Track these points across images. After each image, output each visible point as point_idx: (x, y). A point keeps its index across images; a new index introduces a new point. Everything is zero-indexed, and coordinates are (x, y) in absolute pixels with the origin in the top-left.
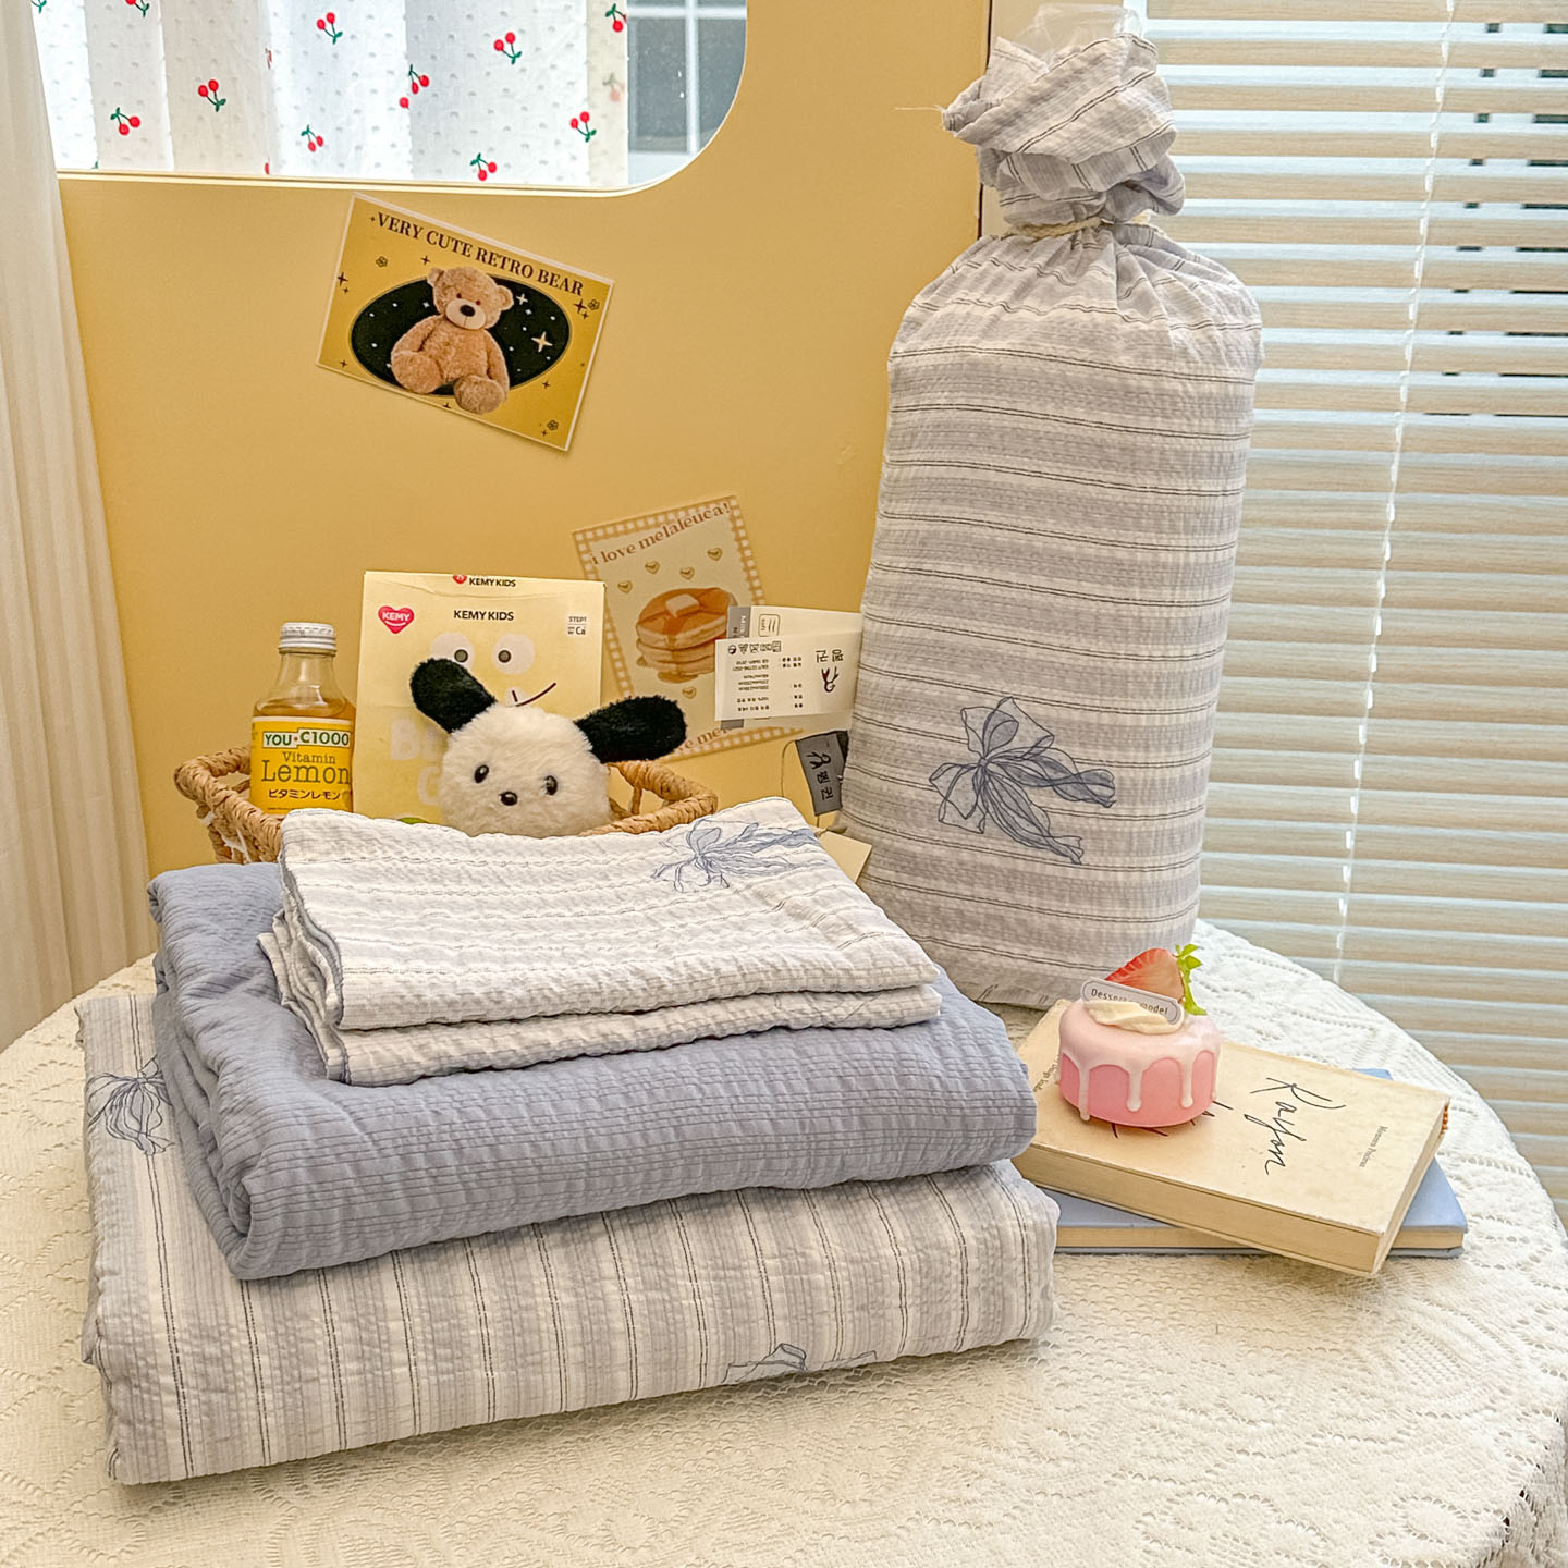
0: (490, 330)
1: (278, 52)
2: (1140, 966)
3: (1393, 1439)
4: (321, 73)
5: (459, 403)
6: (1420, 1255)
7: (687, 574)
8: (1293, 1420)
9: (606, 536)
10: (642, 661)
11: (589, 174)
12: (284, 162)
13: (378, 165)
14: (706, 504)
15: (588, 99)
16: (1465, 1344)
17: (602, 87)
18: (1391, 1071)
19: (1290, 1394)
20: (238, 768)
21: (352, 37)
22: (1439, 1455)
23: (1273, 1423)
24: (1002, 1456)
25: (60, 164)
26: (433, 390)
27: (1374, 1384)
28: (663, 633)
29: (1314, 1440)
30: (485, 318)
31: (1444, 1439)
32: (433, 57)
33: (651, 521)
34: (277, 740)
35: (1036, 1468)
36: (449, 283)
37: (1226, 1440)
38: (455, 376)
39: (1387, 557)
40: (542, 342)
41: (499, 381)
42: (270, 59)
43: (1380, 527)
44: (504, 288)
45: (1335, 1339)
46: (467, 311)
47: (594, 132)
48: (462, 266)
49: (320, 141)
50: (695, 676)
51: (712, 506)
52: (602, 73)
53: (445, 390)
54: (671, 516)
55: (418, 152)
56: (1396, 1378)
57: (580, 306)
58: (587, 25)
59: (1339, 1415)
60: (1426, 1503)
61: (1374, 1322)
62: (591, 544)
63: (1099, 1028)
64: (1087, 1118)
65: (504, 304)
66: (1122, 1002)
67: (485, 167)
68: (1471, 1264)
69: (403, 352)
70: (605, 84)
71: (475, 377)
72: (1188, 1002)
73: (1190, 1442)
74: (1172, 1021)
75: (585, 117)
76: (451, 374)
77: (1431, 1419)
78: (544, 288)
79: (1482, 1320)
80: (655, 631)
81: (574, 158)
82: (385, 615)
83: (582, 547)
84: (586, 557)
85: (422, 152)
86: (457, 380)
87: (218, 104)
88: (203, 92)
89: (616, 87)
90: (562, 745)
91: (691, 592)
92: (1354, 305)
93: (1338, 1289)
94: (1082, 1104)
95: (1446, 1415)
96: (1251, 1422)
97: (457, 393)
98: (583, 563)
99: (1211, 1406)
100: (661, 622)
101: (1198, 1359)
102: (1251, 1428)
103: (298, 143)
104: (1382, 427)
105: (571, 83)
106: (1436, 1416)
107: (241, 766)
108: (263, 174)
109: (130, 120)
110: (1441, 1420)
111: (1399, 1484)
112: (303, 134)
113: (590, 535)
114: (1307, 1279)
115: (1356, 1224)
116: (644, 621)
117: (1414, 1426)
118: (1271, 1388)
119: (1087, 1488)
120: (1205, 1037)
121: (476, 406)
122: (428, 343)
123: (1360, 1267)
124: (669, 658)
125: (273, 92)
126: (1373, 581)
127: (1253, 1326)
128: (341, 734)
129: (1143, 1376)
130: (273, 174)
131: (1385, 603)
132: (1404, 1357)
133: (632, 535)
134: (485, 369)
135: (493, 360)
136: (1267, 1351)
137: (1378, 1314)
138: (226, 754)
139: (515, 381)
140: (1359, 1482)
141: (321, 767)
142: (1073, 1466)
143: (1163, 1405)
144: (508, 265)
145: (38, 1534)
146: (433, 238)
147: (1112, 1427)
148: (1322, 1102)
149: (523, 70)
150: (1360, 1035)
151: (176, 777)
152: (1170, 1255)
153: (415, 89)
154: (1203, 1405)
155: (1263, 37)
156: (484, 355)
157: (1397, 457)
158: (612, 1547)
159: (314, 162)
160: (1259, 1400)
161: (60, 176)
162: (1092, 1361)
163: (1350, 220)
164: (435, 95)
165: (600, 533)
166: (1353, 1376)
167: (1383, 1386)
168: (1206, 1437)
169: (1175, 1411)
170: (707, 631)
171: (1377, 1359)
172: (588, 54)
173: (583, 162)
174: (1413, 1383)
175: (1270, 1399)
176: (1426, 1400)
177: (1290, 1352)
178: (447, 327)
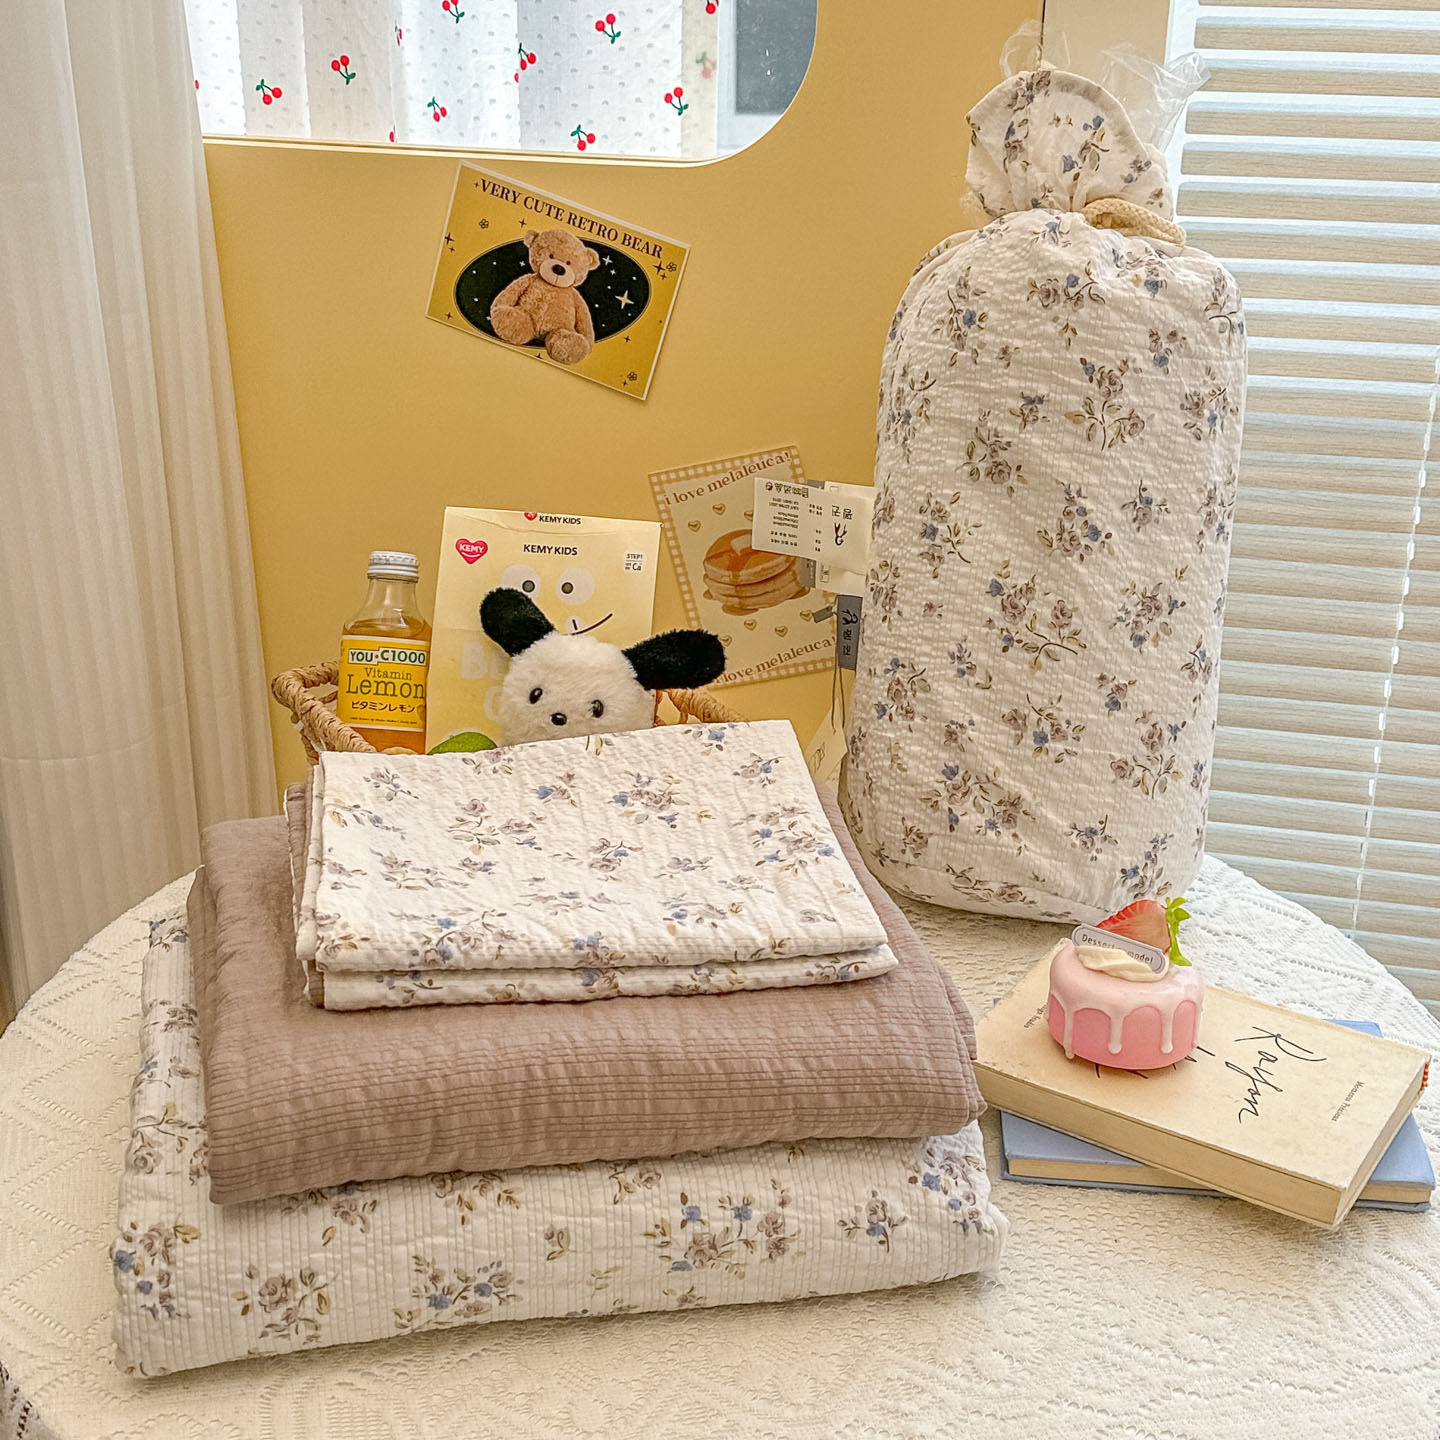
0: (577, 288)
1: (408, 30)
2: (1130, 916)
3: (1329, 1389)
4: (445, 50)
5: (550, 354)
6: (1387, 1207)
7: (751, 514)
8: (1234, 1363)
9: (678, 479)
10: (708, 594)
11: (680, 145)
12: (410, 132)
13: (493, 135)
14: (769, 452)
15: (682, 75)
16: (1416, 1301)
17: (694, 63)
18: (1382, 1024)
19: (1236, 1337)
20: (329, 680)
21: (473, 17)
22: (1371, 1408)
23: (1214, 1364)
24: (947, 1375)
25: (205, 131)
26: (526, 341)
27: (1320, 1333)
28: (728, 569)
29: (1252, 1384)
30: (574, 276)
31: (1378, 1393)
32: (540, 36)
33: (719, 467)
34: (360, 657)
35: (976, 1387)
36: (542, 244)
37: (1165, 1377)
38: (546, 329)
39: (1417, 521)
40: (624, 300)
41: (585, 335)
42: (400, 36)
43: (1409, 492)
44: (592, 250)
45: (1289, 1286)
46: (558, 270)
47: (686, 107)
48: (553, 228)
49: (444, 112)
50: (756, 610)
51: (775, 455)
52: (695, 52)
53: (538, 342)
54: (737, 463)
55: (525, 124)
56: (1343, 1329)
58: (682, 7)
59: (1281, 1362)
61: (1332, 1271)
63: (1087, 971)
64: (1072, 1057)
65: (591, 265)
66: (1110, 950)
67: (584, 138)
69: (501, 305)
70: (697, 62)
71: (564, 331)
72: (1172, 951)
73: (1130, 1375)
74: (1157, 970)
75: (679, 92)
76: (544, 327)
77: (1370, 1372)
78: (627, 251)
80: (720, 567)
81: (667, 130)
82: (462, 547)
83: (657, 489)
84: (660, 498)
85: (528, 123)
86: (548, 333)
87: (349, 78)
88: (335, 66)
89: (708, 65)
90: (610, 672)
92: (1392, 280)
93: (1301, 1237)
94: (1067, 1043)
95: (1384, 1370)
96: (1193, 1361)
97: (548, 344)
98: (657, 503)
99: (1155, 1342)
100: (725, 559)
101: (1152, 1296)
102: (1192, 1368)
103: (425, 114)
104: (1416, 397)
105: (667, 61)
106: (1375, 1371)
107: (331, 678)
108: (387, 142)
109: (273, 91)
110: (1379, 1374)
112: (429, 105)
113: (664, 478)
114: (1272, 1225)
115: (1319, 1178)
116: (708, 559)
117: (1351, 1378)
118: (1219, 1330)
119: (1022, 1412)
120: (1189, 987)
121: (565, 356)
122: (523, 299)
123: (1321, 1218)
124: (733, 592)
125: (401, 66)
126: (1404, 544)
127: (1212, 1267)
128: (418, 653)
129: (1096, 1307)
130: (398, 142)
131: (1414, 565)
132: (1354, 1308)
133: (702, 477)
134: (573, 324)
135: (580, 315)
136: (1221, 1293)
137: (1335, 1264)
138: (319, 667)
139: (600, 334)
140: (1287, 1429)
141: (398, 683)
142: (1012, 1389)
143: (1109, 1337)
144: (596, 228)
145: (63, 1375)
146: (530, 203)
147: (1058, 1354)
148: (1304, 1055)
149: (622, 49)
150: (1356, 987)
151: (273, 686)
152: (1143, 1192)
153: (523, 66)
154: (1148, 1341)
155: (1309, 25)
156: (573, 310)
157: (1430, 424)
158: (569, 1430)
159: (439, 132)
160: (1205, 1341)
161: (205, 141)
162: (1048, 1288)
163: (1391, 199)
164: (541, 71)
165: (673, 476)
166: (1301, 1324)
167: (1328, 1336)
168: (1146, 1372)
169: (1119, 1345)
170: (768, 569)
171: (1327, 1309)
172: (683, 35)
173: (676, 134)
174: (1359, 1335)
175: (1216, 1340)
176: (1366, 1353)
177: (1243, 1295)
178: (539, 284)
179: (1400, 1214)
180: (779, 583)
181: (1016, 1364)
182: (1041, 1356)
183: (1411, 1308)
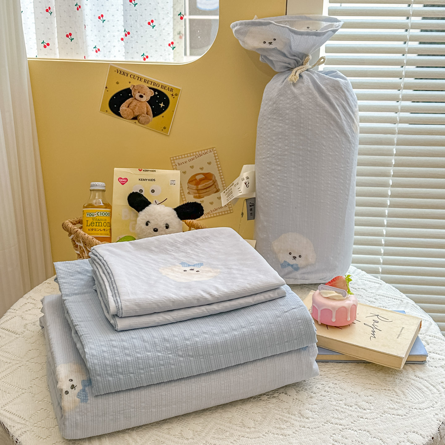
0: (147, 102)
1: (87, 25)
2: (335, 281)
3: (405, 415)
4: (99, 31)
5: (139, 122)
6: (414, 363)
7: (202, 169)
8: (376, 409)
9: (179, 159)
10: (189, 193)
11: (173, 59)
12: (89, 56)
13: (115, 56)
14: (207, 149)
15: (173, 38)
16: (426, 389)
17: (177, 35)
18: (405, 311)
19: (376, 402)
21: (108, 21)
22: (417, 420)
23: (371, 410)
24: (293, 417)
27: (400, 399)
28: (195, 185)
29: (382, 415)
30: (146, 98)
31: (419, 416)
33: (192, 154)
34: (90, 215)
35: (303, 420)
36: (136, 89)
37: (357, 414)
38: (138, 114)
40: (162, 105)
41: (150, 116)
42: (85, 27)
44: (152, 90)
45: (389, 387)
46: (141, 96)
47: (175, 47)
48: (139, 84)
49: (99, 50)
50: (204, 197)
51: (209, 150)
52: (177, 31)
53: (135, 118)
54: (197, 153)
55: (127, 53)
56: (406, 398)
57: (172, 95)
58: (173, 18)
59: (390, 408)
60: (414, 434)
62: (175, 161)
63: (323, 298)
64: (320, 324)
65: (152, 94)
66: (330, 291)
67: (145, 57)
68: (428, 366)
69: (123, 107)
70: (178, 34)
71: (143, 115)
72: (348, 291)
73: (347, 414)
74: (344, 296)
75: (172, 43)
76: (136, 114)
77: (416, 410)
78: (162, 90)
79: (430, 382)
80: (192, 185)
81: (169, 54)
82: (120, 180)
83: (173, 162)
84: (173, 164)
86: (138, 115)
87: (72, 40)
88: (67, 36)
89: (181, 35)
91: (203, 174)
93: (390, 373)
94: (318, 320)
95: (420, 409)
96: (365, 409)
97: (138, 119)
98: (173, 166)
99: (353, 405)
100: (194, 182)
102: (365, 411)
103: (93, 51)
105: (169, 34)
106: (417, 409)
108: (84, 59)
109: (47, 44)
110: (418, 410)
111: (406, 428)
112: (94, 48)
113: (175, 158)
114: (382, 370)
115: (396, 355)
116: (190, 182)
117: (411, 412)
118: (370, 400)
120: (354, 301)
121: (144, 123)
122: (130, 105)
123: (397, 367)
124: (196, 192)
125: (86, 36)
127: (366, 383)
128: (108, 213)
129: (334, 396)
130: (86, 59)
132: (408, 392)
133: (186, 158)
134: (146, 112)
135: (148, 110)
136: (370, 390)
137: (401, 380)
140: (394, 427)
142: (313, 420)
143: (339, 404)
144: (153, 84)
146: (132, 76)
147: (325, 409)
148: (386, 320)
149: (156, 30)
153: (126, 35)
154: (351, 404)
156: (146, 109)
159: (97, 56)
160: (367, 403)
164: (132, 37)
165: (177, 157)
166: (394, 397)
167: (402, 400)
168: (351, 413)
169: (343, 406)
170: (207, 184)
171: (401, 393)
172: (173, 26)
173: (172, 56)
174: (411, 400)
175: (370, 403)
176: (414, 404)
177: (376, 390)
178: (136, 101)
179: (417, 365)
180: (211, 188)
181: (313, 413)
182: (320, 410)
183: (425, 391)
